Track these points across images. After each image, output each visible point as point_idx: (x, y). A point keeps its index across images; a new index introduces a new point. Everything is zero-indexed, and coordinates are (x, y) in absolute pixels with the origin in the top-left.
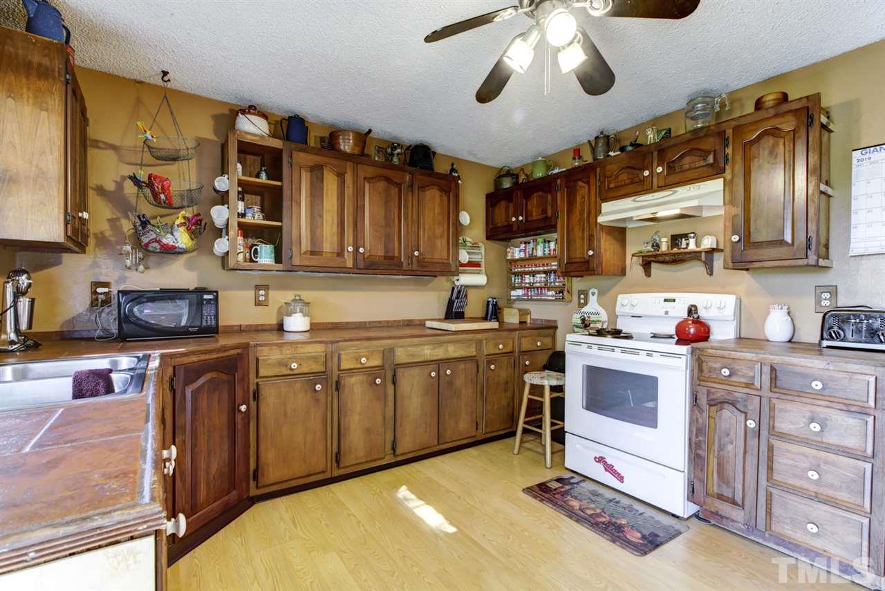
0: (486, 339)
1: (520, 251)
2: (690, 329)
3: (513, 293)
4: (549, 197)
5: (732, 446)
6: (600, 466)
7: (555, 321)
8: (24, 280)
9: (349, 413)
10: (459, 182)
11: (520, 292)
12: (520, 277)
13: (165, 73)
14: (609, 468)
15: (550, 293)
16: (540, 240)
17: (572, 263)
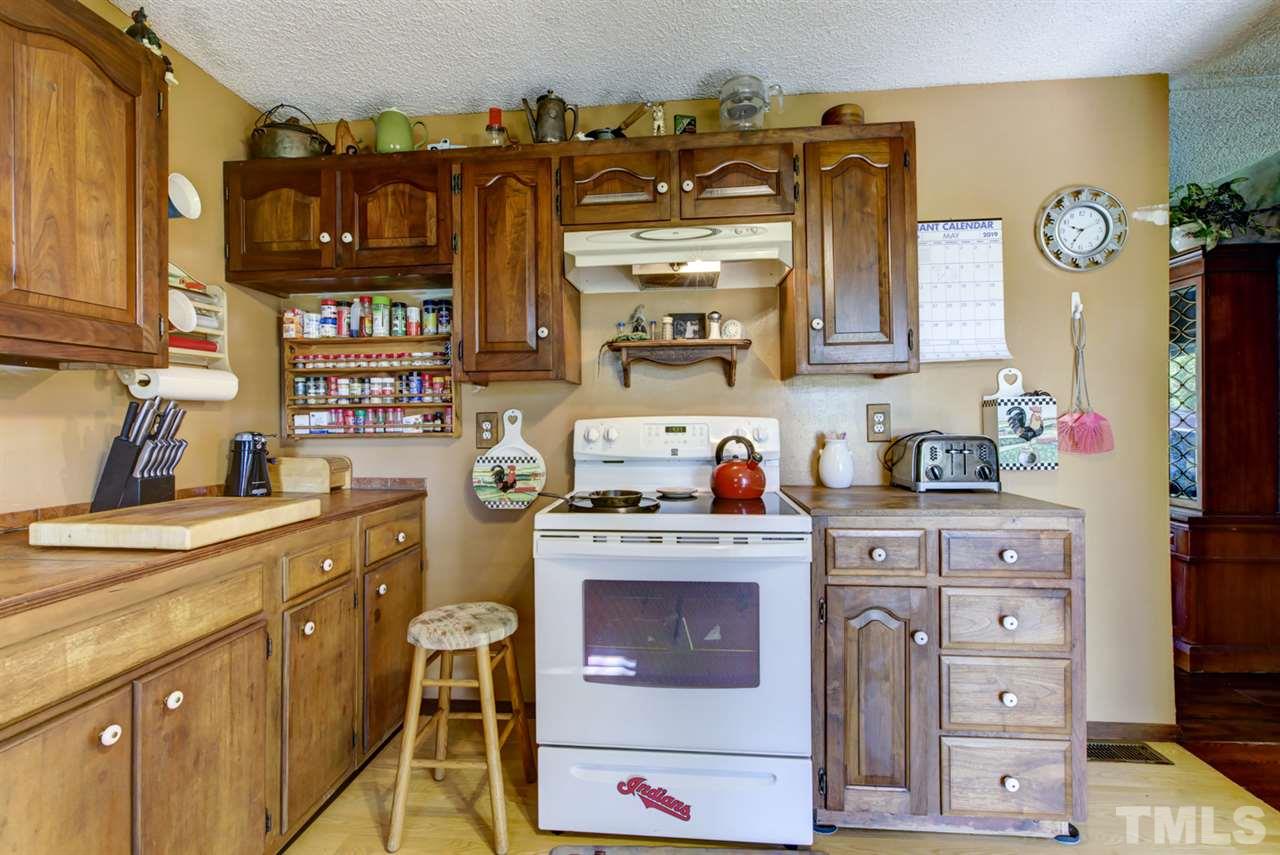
0: (287, 554)
1: (324, 321)
2: (740, 479)
3: (301, 420)
4: (431, 200)
5: (888, 684)
6: (634, 800)
7: (421, 481)
10: (169, 76)
11: (322, 419)
12: (322, 383)
14: (656, 799)
15: (412, 419)
16: (381, 298)
17: (494, 352)
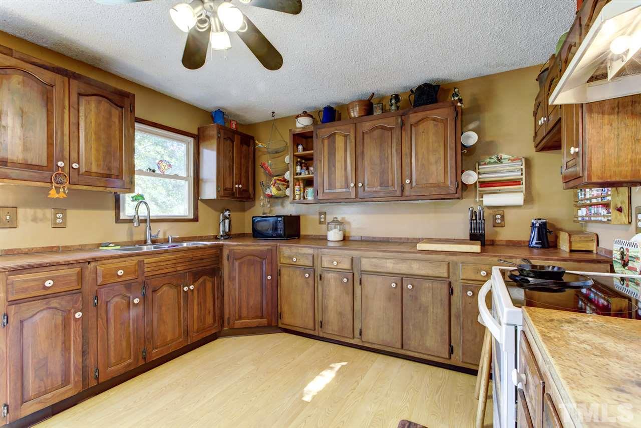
0: (463, 263)
8: (227, 213)
9: (326, 297)
13: (273, 112)
